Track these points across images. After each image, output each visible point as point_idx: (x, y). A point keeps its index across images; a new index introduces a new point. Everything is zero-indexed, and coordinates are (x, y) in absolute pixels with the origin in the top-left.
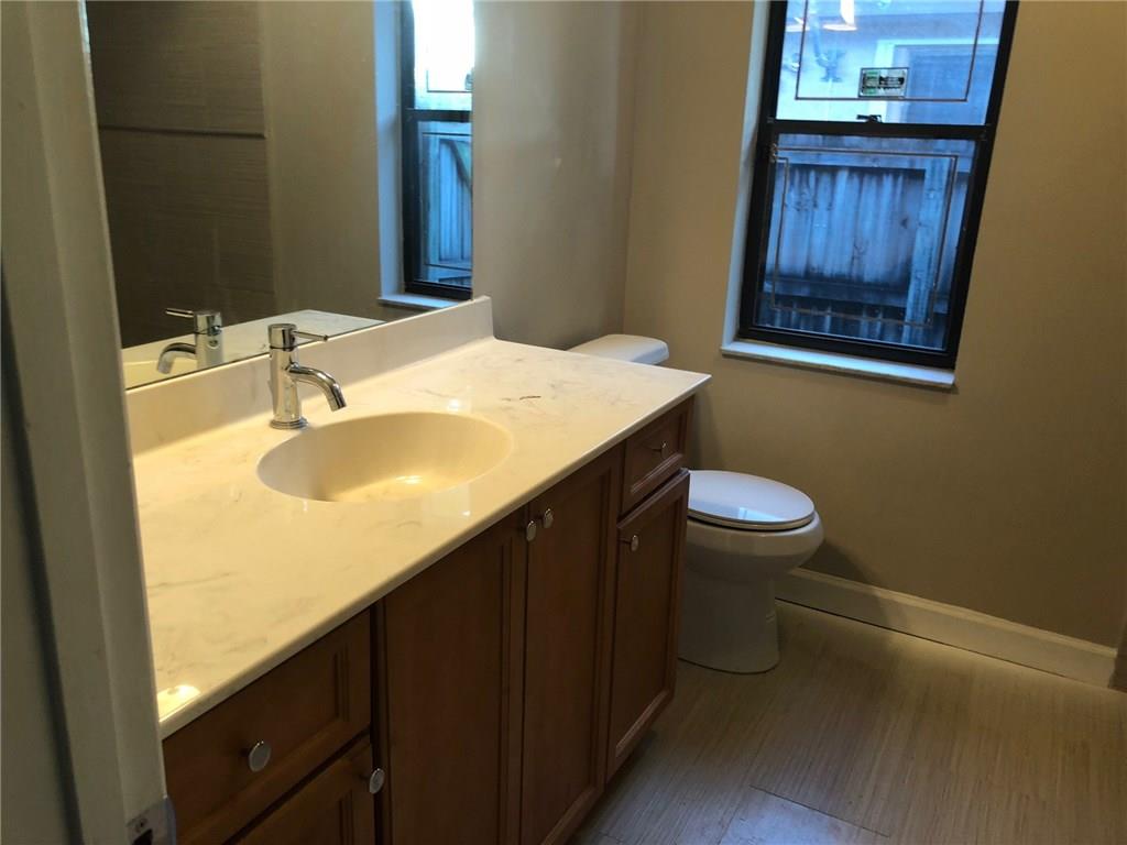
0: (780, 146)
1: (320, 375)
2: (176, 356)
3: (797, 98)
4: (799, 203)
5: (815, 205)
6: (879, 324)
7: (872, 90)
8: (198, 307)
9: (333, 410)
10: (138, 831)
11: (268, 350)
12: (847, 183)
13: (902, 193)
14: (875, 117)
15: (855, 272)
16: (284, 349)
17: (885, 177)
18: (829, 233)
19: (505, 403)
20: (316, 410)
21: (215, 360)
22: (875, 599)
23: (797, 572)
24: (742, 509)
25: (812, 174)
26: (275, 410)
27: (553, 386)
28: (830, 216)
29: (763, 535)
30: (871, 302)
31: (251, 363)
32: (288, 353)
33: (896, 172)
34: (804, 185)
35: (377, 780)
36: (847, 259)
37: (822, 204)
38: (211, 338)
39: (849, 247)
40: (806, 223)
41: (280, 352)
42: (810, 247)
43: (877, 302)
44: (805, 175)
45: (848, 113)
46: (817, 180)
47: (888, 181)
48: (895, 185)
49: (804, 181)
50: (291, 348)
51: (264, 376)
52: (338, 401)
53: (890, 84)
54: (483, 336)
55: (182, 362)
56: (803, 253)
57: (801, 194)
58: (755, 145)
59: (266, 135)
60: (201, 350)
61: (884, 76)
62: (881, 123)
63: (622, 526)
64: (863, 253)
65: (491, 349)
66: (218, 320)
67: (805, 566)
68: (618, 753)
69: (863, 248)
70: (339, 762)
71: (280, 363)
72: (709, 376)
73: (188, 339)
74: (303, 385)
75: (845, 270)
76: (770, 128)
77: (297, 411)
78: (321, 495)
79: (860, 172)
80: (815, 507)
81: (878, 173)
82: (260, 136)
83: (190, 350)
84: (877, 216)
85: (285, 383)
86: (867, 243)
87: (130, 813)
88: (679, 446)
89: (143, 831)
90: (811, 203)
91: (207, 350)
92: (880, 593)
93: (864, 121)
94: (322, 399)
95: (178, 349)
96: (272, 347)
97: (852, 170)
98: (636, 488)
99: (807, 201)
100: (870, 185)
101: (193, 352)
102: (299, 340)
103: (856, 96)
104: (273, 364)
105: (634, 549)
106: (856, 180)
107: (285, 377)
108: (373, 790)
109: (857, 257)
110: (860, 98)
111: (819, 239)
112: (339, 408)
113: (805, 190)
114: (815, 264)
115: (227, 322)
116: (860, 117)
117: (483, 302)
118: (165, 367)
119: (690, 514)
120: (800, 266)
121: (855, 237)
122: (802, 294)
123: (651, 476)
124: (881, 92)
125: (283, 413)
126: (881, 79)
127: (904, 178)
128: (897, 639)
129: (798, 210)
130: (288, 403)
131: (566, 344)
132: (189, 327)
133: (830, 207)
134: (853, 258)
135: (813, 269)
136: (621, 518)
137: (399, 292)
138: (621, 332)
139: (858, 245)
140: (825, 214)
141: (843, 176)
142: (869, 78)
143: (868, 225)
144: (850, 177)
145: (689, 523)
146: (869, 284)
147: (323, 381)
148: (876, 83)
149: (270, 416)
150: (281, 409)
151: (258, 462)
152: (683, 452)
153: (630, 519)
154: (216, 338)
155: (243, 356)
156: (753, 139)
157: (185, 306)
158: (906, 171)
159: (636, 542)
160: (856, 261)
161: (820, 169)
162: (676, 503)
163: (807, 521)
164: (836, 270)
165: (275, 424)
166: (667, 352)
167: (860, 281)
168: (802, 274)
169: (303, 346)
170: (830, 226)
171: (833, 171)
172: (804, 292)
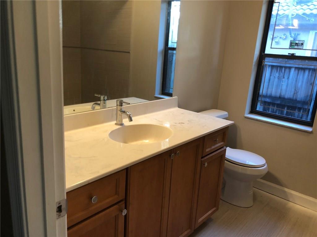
0: (266, 61)
1: (128, 113)
2: (96, 106)
3: (271, 48)
4: (279, 77)
5: (284, 77)
6: (301, 114)
7: (293, 46)
8: (102, 95)
9: (130, 122)
10: (58, 205)
11: (116, 106)
12: (294, 71)
13: (311, 75)
14: (294, 54)
15: (295, 97)
16: (120, 106)
17: (306, 70)
18: (287, 86)
19: (175, 124)
20: (126, 122)
21: (104, 107)
22: (285, 192)
23: (259, 180)
24: (247, 161)
25: (283, 69)
26: (116, 121)
27: (189, 121)
28: (288, 81)
29: (250, 168)
30: (299, 106)
31: (112, 109)
32: (120, 107)
33: (310, 69)
34: (281, 71)
35: (125, 212)
36: (292, 93)
37: (286, 77)
38: (104, 102)
39: (293, 90)
40: (281, 82)
41: (119, 106)
42: (281, 90)
43: (301, 107)
44: (281, 69)
45: (286, 53)
46: (285, 70)
47: (307, 72)
48: (309, 73)
49: (281, 70)
50: (122, 106)
51: (115, 113)
52: (131, 120)
53: (299, 45)
54: (174, 107)
55: (97, 107)
56: (279, 91)
57: (279, 74)
58: (258, 60)
59: (130, 52)
60: (101, 104)
61: (297, 43)
62: (295, 56)
63: (203, 159)
64: (298, 92)
65: (176, 110)
66: (106, 98)
67: (261, 178)
68: (199, 222)
69: (298, 91)
70: (116, 206)
71: (118, 109)
72: (233, 122)
73: (99, 102)
74: (124, 115)
75: (291, 97)
76: (263, 56)
77: (122, 121)
78: (125, 142)
79: (298, 69)
80: (266, 162)
81: (304, 69)
82: (129, 52)
83: (99, 104)
84: (303, 82)
85: (120, 114)
86: (299, 89)
87: (57, 200)
88: (223, 140)
89: (60, 205)
90: (282, 77)
91: (102, 104)
92: (286, 190)
93: (290, 55)
94: (127, 120)
95: (96, 104)
96: (117, 105)
97: (296, 68)
98: (207, 150)
99: (281, 76)
100: (301, 73)
101: (100, 105)
102: (124, 104)
103: (288, 48)
104: (117, 109)
105: (206, 166)
106: (297, 71)
107: (119, 112)
108: (124, 214)
109: (296, 93)
110: (290, 48)
111: (284, 87)
112: (131, 121)
113: (281, 73)
114: (283, 94)
115: (108, 99)
116: (289, 54)
117: (175, 98)
118: (93, 108)
119: (226, 159)
120: (278, 95)
121: (295, 87)
122: (278, 103)
123: (213, 147)
124: (296, 47)
125: (118, 122)
126: (296, 43)
127: (312, 71)
128: (291, 204)
129: (278, 79)
130: (120, 119)
131: (198, 111)
132: (99, 99)
133: (288, 78)
134: (294, 93)
135: (282, 96)
136: (202, 158)
137: (160, 94)
138: (217, 109)
139: (296, 90)
140: (287, 80)
141: (293, 70)
142: (293, 43)
143: (300, 84)
144: (295, 70)
145: (225, 161)
146: (299, 101)
147: (128, 114)
148: (295, 45)
149: (115, 122)
150: (118, 120)
151: (109, 133)
152: (224, 142)
153: (206, 158)
154: (105, 102)
155: (111, 107)
156: (257, 59)
157: (99, 94)
158: (313, 69)
159: (206, 164)
160: (295, 94)
161: (286, 67)
162: (222, 155)
163: (263, 166)
164: (289, 96)
165: (116, 124)
166: (228, 116)
167: (296, 100)
168: (278, 97)
169: (124, 106)
170: (288, 84)
171: (290, 68)
172: (279, 102)
